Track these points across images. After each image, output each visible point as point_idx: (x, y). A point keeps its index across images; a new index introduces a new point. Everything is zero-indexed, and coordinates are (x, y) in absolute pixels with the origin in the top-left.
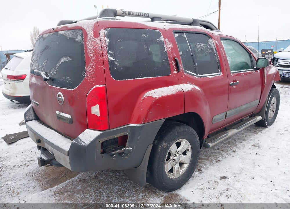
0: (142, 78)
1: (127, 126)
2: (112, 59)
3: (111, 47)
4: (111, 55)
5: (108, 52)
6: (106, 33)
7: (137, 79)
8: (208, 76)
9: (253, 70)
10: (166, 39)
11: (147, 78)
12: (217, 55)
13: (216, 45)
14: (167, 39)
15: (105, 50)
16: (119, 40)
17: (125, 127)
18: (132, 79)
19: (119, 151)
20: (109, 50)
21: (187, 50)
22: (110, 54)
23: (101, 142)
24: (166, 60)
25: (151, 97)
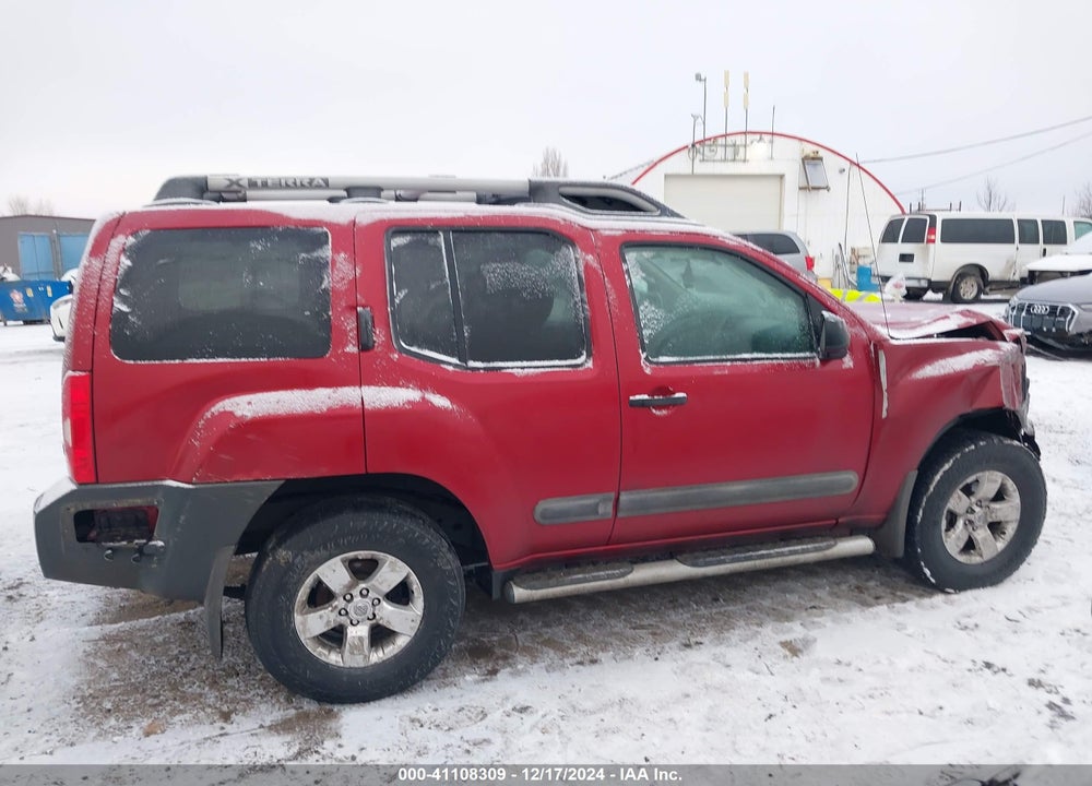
0: (211, 361)
1: (156, 483)
2: (125, 308)
3: (128, 279)
4: (124, 300)
5: (115, 291)
6: (128, 244)
7: (195, 361)
8: (512, 368)
9: (813, 358)
10: (339, 253)
11: (232, 360)
12: (582, 300)
13: (587, 267)
14: (342, 255)
15: (109, 285)
16: (161, 262)
17: (150, 484)
18: (177, 361)
19: (125, 543)
20: (123, 285)
21: (433, 286)
22: (121, 296)
23: (73, 510)
24: (317, 315)
25: (231, 413)
